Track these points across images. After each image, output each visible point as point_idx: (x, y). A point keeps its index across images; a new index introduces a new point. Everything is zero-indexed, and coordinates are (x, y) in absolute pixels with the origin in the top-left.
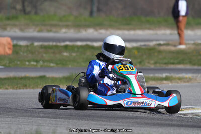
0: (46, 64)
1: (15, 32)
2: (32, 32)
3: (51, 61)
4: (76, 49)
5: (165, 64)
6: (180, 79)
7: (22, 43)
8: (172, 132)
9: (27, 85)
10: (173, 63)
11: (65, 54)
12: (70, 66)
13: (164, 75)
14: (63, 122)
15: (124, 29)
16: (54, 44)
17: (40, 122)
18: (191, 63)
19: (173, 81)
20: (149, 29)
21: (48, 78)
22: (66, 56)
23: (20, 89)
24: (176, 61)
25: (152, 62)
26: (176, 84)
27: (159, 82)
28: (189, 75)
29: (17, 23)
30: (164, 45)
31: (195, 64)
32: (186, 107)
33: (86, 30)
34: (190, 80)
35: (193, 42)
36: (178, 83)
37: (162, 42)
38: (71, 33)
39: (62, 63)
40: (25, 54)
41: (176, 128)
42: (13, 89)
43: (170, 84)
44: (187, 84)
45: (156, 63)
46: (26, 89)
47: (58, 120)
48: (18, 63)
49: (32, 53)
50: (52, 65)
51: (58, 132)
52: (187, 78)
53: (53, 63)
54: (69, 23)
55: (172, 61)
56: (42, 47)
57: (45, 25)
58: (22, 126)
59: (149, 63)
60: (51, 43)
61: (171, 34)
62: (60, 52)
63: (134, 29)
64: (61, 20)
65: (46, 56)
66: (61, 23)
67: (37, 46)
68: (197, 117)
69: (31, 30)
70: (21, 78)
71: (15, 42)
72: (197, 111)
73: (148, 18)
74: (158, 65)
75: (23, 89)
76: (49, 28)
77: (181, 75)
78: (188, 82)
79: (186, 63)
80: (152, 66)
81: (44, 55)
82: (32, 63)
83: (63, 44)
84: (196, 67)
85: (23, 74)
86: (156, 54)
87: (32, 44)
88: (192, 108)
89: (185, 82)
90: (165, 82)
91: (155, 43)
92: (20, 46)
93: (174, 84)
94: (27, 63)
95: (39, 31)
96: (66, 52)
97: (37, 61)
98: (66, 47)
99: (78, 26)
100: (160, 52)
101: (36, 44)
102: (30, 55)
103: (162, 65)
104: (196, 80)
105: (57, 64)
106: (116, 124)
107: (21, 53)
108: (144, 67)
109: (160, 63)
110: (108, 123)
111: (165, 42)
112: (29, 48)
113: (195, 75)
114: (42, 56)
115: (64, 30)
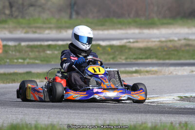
0: (31, 61)
1: (5, 34)
2: (19, 34)
3: (35, 58)
4: (58, 48)
5: (135, 59)
6: (147, 72)
7: (11, 43)
8: (139, 118)
9: (16, 80)
10: (141, 59)
11: (48, 52)
12: (53, 63)
13: (134, 69)
14: (46, 111)
15: (99, 30)
16: (39, 43)
17: (26, 112)
18: (157, 58)
19: (142, 74)
20: (121, 29)
21: (34, 73)
22: (49, 54)
23: (9, 83)
24: (144, 57)
25: (123, 57)
26: (144, 76)
27: (130, 75)
28: (155, 69)
29: (6, 26)
30: (134, 42)
31: (160, 59)
32: (152, 96)
33: (66, 31)
34: (156, 72)
35: (158, 40)
36: (145, 75)
37: (131, 40)
38: (53, 34)
39: (46, 61)
40: (14, 53)
41: (143, 114)
42: (4, 83)
43: (139, 77)
44: (154, 76)
45: (126, 59)
46: (15, 83)
47: (42, 110)
48: (8, 61)
49: (20, 52)
50: (37, 62)
51: (41, 120)
52: (153, 71)
53: (38, 60)
54: (52, 26)
55: (140, 57)
56: (28, 46)
57: (30, 27)
58: (11, 115)
59: (120, 58)
60: (36, 43)
61: (140, 33)
62: (44, 51)
63: (108, 29)
64: (44, 23)
65: (32, 55)
66: (45, 26)
67: (24, 46)
68: (162, 104)
69: (19, 32)
70: (11, 74)
71: (5, 43)
72: (162, 100)
73: (120, 20)
74: (129, 60)
75: (12, 83)
76: (34, 30)
77: (148, 69)
78: (154, 74)
79: (153, 58)
80: (124, 62)
81: (30, 53)
82: (20, 61)
83: (46, 43)
84: (161, 61)
85: (12, 71)
86: (127, 51)
87: (20, 44)
88: (158, 97)
89: (152, 74)
90: (134, 75)
91: (125, 41)
92: (9, 46)
93: (142, 76)
94: (15, 61)
95: (26, 33)
96: (49, 50)
97: (24, 59)
98: (49, 46)
99: (59, 28)
100: (130, 49)
101: (23, 44)
102: (18, 54)
103: (132, 60)
104: (161, 72)
105: (41, 61)
106: (91, 112)
107: (10, 52)
108: (116, 62)
109: (130, 59)
110: (85, 112)
111: (134, 40)
112: (17, 48)
113: (160, 68)
114: (29, 55)
115: (47, 32)
